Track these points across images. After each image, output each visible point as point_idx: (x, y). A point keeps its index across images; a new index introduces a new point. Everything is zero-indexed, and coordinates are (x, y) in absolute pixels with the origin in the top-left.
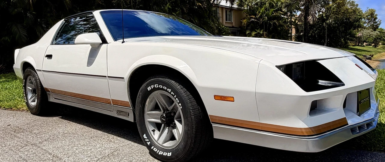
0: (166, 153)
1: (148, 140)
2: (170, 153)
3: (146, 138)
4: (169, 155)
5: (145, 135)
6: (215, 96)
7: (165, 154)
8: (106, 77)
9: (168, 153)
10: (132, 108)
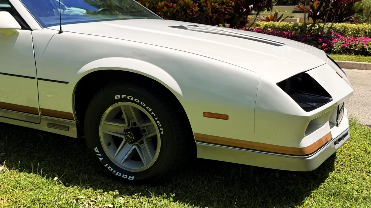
0: (127, 176)
1: (100, 155)
2: (132, 176)
3: (98, 152)
4: (131, 178)
5: (96, 149)
6: (204, 113)
7: (125, 176)
8: (34, 78)
9: (130, 177)
10: (76, 121)
